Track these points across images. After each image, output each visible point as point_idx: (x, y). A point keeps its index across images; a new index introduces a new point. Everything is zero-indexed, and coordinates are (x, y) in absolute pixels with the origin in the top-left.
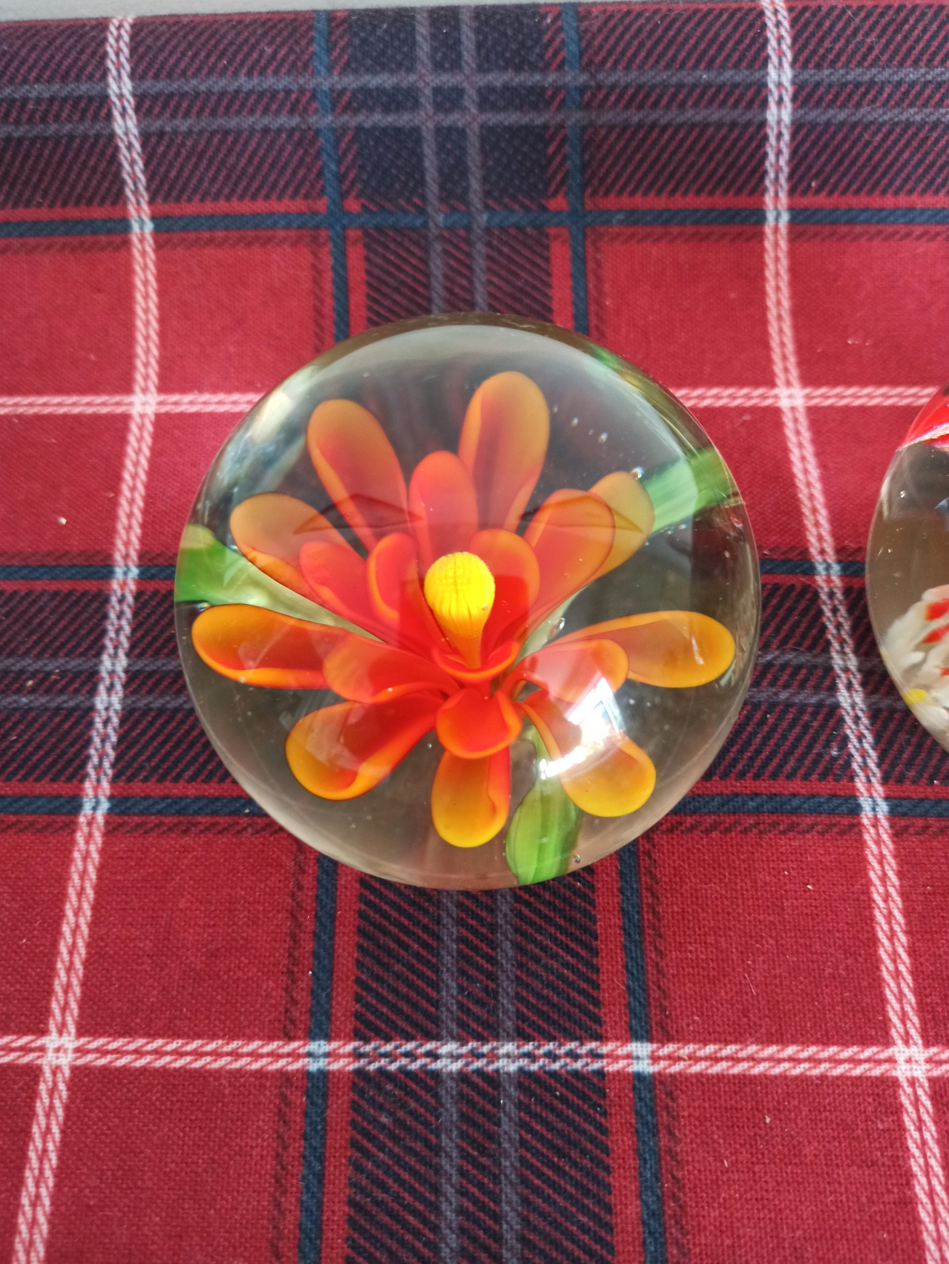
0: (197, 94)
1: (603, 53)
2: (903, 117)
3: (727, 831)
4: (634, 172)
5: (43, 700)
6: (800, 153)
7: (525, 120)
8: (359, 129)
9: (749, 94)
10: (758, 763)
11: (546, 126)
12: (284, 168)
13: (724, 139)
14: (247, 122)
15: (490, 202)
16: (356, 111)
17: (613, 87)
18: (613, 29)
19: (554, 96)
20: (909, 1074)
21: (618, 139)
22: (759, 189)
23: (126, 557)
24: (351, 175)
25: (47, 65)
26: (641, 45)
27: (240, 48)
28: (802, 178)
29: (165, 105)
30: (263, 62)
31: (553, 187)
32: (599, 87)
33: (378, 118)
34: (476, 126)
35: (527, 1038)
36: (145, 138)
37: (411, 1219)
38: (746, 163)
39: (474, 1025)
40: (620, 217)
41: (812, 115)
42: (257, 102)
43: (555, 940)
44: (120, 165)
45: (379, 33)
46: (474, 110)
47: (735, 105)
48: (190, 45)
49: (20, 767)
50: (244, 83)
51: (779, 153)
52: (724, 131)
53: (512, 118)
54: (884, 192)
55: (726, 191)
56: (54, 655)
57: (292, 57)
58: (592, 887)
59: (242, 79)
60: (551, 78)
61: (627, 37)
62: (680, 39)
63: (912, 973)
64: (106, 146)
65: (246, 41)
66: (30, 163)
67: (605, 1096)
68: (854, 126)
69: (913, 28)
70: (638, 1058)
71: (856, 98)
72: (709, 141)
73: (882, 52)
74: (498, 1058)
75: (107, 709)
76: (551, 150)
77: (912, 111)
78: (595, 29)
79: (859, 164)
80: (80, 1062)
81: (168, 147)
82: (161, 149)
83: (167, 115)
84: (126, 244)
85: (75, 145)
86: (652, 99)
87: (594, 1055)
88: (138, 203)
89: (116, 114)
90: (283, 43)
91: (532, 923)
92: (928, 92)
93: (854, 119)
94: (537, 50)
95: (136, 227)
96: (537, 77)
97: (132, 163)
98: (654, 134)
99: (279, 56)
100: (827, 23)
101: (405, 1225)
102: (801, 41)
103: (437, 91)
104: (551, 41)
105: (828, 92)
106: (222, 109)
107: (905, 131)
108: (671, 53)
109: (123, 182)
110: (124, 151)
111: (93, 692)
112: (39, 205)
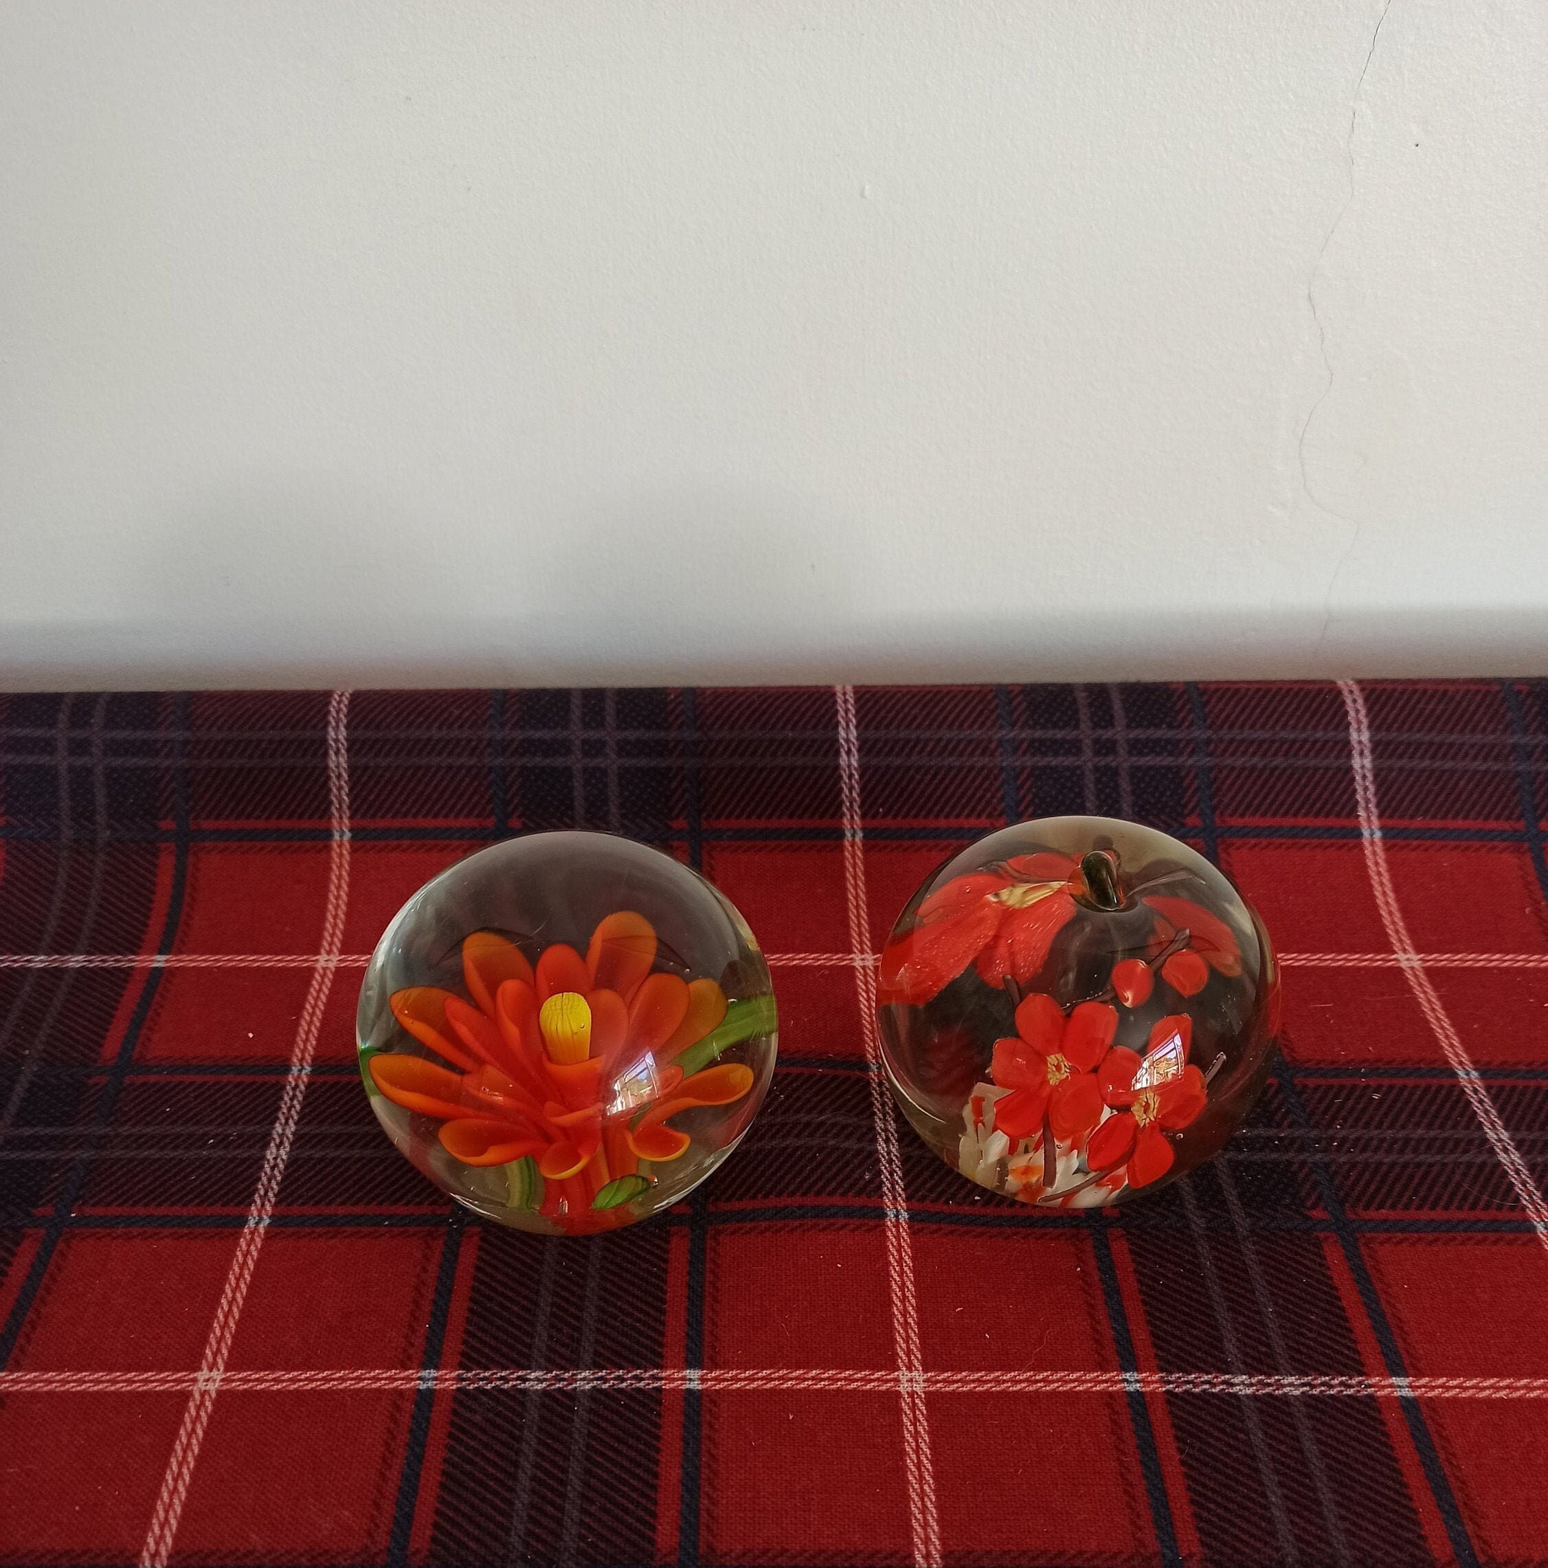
0: (398, 740)
1: (713, 718)
2: (946, 763)
3: (778, 1231)
4: (739, 801)
5: (221, 1153)
6: (869, 787)
7: (653, 763)
8: (524, 767)
9: (826, 746)
10: (806, 1185)
11: (669, 769)
12: (462, 794)
13: (808, 778)
14: (435, 761)
15: (626, 822)
16: (522, 755)
17: (720, 741)
18: (721, 703)
19: (675, 747)
20: (909, 1389)
21: (726, 777)
22: (837, 814)
23: (302, 1060)
24: (515, 801)
25: (281, 718)
26: (742, 713)
27: (435, 710)
28: (871, 807)
29: (371, 747)
30: (451, 720)
31: (676, 812)
32: (710, 741)
33: (538, 760)
34: (615, 767)
35: (601, 1368)
36: (352, 770)
37: (491, 1483)
38: (827, 795)
39: (559, 1361)
40: (730, 833)
41: (874, 762)
42: (445, 747)
43: (631, 1305)
44: (330, 790)
45: (542, 703)
46: (613, 756)
47: (815, 754)
48: (396, 707)
49: (196, 1197)
50: (434, 733)
51: (851, 789)
52: (807, 773)
53: (643, 762)
54: (937, 817)
55: (813, 815)
56: (235, 1123)
57: (474, 717)
58: (665, 1271)
59: (434, 731)
60: (673, 735)
61: (732, 708)
62: (772, 709)
63: (918, 1324)
64: (320, 775)
65: (440, 705)
66: (257, 785)
67: (661, 1404)
68: (909, 769)
69: (947, 705)
70: (690, 1380)
71: (907, 750)
72: (797, 779)
73: (924, 720)
74: (576, 1381)
75: (275, 1159)
76: (674, 785)
77: (951, 759)
78: (707, 702)
79: (915, 796)
80: (225, 1388)
81: (370, 777)
82: (364, 779)
83: (372, 754)
84: (327, 848)
85: (295, 774)
86: (750, 750)
87: (655, 1378)
88: (341, 818)
89: (331, 753)
90: (468, 708)
91: (613, 1294)
92: (961, 747)
93: (908, 764)
94: (663, 715)
95: (337, 836)
96: (662, 734)
97: (340, 788)
98: (753, 775)
99: (464, 716)
100: (883, 701)
101: (486, 1487)
102: (863, 712)
103: (585, 742)
104: (673, 711)
105: (885, 745)
106: (416, 751)
107: (947, 773)
108: (764, 719)
109: (331, 802)
110: (334, 779)
111: (266, 1146)
112: (259, 817)
